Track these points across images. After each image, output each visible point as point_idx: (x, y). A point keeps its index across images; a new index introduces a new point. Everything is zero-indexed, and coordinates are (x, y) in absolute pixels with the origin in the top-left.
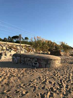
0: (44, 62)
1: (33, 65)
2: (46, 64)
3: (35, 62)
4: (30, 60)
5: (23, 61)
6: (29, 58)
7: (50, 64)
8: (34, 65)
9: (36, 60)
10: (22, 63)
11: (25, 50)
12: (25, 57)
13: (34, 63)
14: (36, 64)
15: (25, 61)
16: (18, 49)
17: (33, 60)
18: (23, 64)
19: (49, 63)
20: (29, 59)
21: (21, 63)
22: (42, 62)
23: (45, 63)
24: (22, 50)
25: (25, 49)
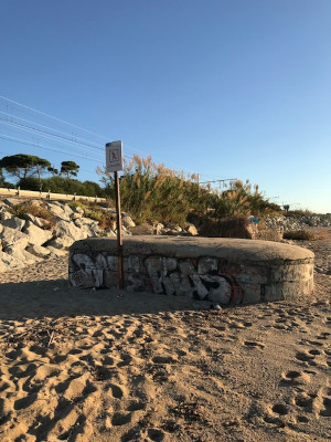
0: (253, 274)
1: (196, 293)
2: (263, 286)
3: (208, 279)
4: (177, 270)
5: (136, 276)
6: (174, 257)
7: (280, 283)
8: (202, 291)
9: (214, 267)
10: (131, 283)
11: (89, 221)
12: (147, 256)
13: (203, 281)
14: (216, 285)
15: (147, 275)
16: (58, 219)
17: (196, 269)
18: (140, 289)
19: (277, 276)
20: (174, 262)
21: (123, 284)
22: (244, 277)
23: (259, 279)
24: (77, 221)
25: (89, 216)
